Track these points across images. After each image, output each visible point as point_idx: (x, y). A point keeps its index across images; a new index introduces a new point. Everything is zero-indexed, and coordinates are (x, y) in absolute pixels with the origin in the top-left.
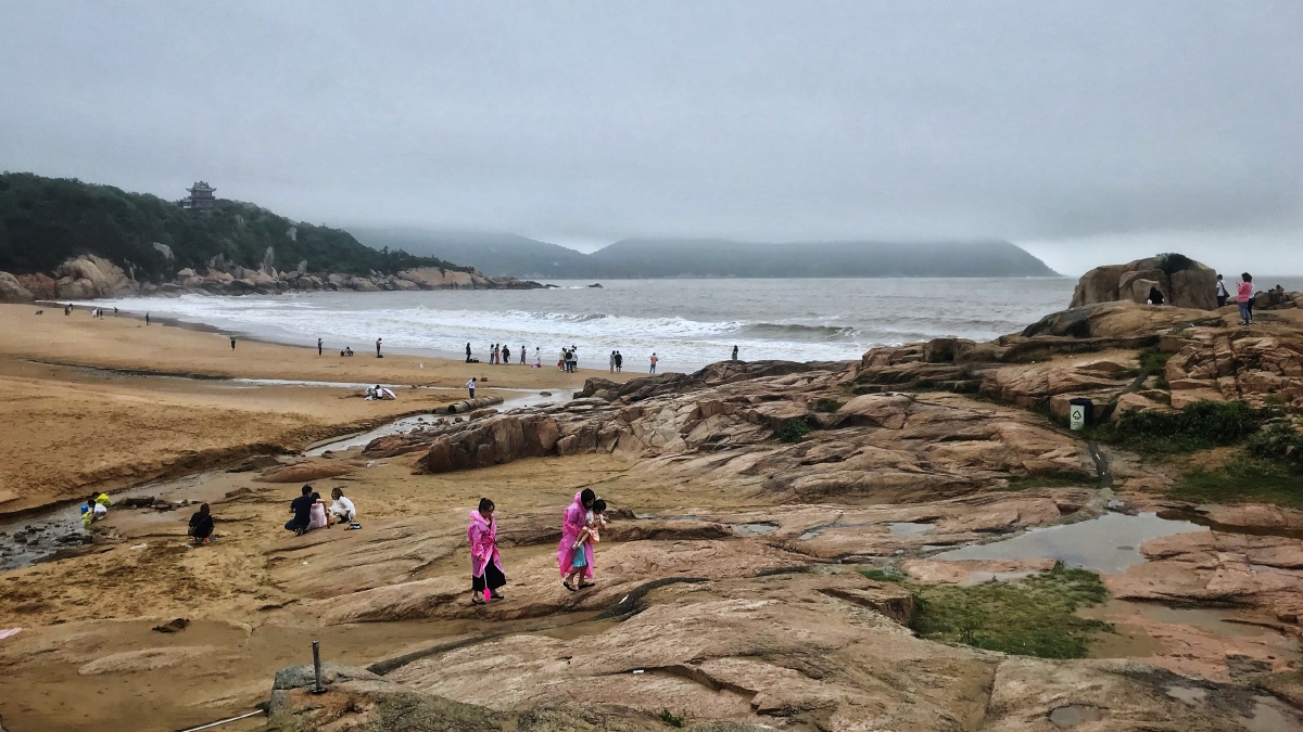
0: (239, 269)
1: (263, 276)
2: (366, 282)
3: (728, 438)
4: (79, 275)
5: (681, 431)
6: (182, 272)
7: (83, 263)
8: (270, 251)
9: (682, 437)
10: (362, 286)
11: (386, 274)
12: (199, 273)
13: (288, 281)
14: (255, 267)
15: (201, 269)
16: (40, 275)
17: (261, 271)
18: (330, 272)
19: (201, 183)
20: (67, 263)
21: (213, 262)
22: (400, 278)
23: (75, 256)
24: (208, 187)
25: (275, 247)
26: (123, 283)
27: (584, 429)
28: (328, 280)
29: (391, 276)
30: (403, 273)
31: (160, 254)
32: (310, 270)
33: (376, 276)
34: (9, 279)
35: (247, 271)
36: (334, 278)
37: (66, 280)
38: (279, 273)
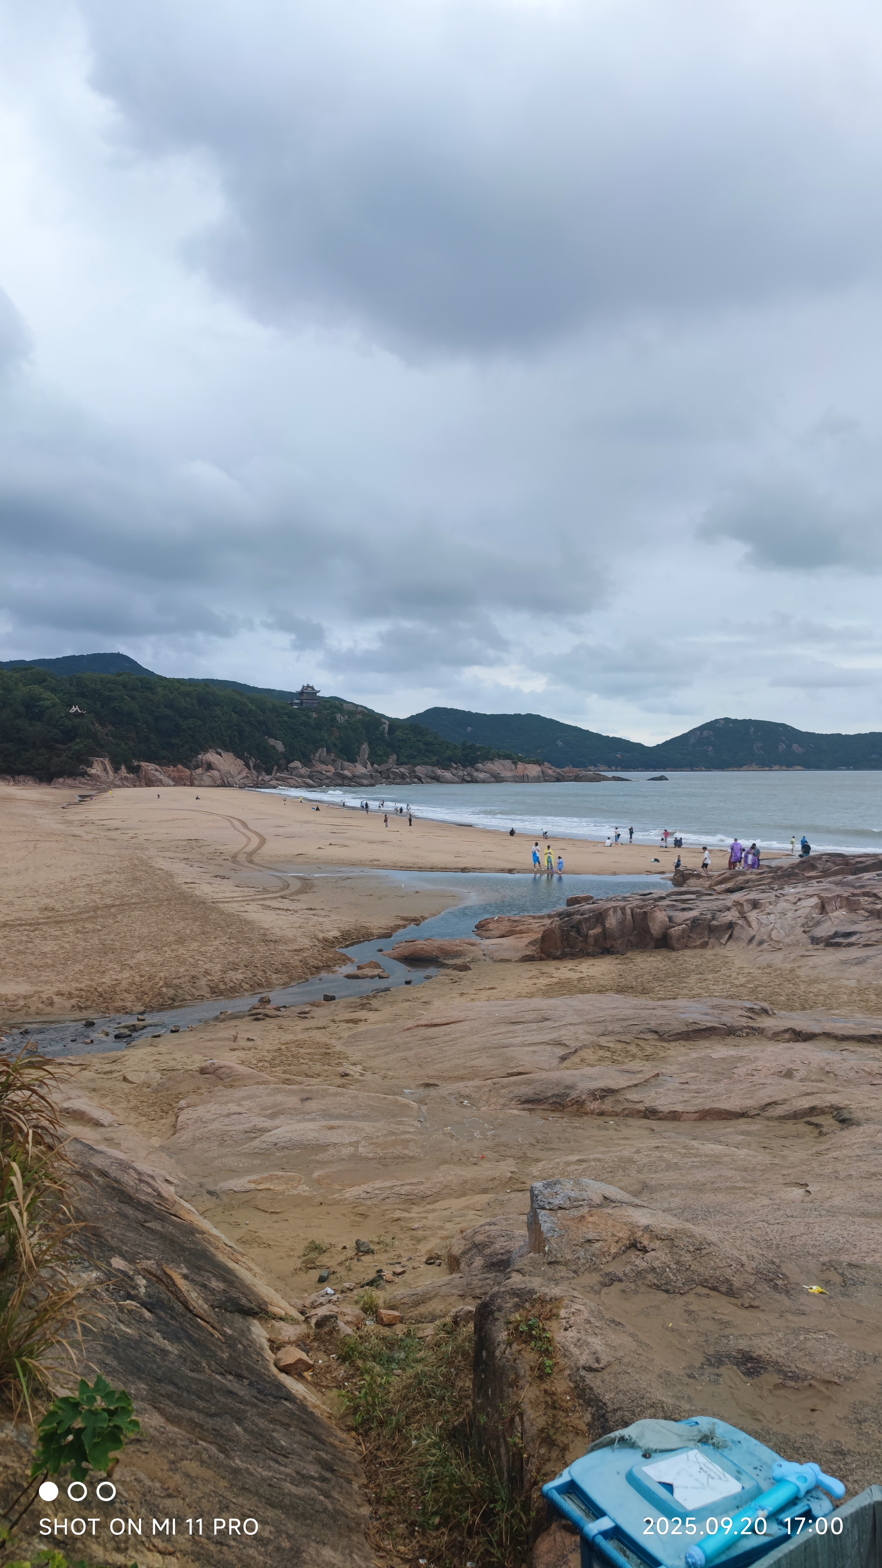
0: (339, 762)
1: (360, 769)
2: (447, 775)
3: (858, 936)
4: (210, 767)
5: (803, 925)
6: (292, 765)
7: (211, 757)
8: (365, 746)
9: (804, 932)
10: (444, 777)
11: (465, 767)
12: (305, 765)
13: (380, 773)
14: (353, 761)
15: (307, 761)
16: (180, 766)
17: (357, 764)
18: (415, 765)
19: (308, 686)
20: (200, 756)
21: (317, 755)
22: (477, 770)
23: (206, 751)
24: (313, 689)
25: (370, 744)
26: (244, 774)
27: (695, 920)
28: (414, 772)
29: (469, 769)
30: (480, 765)
31: (274, 747)
32: (400, 763)
33: (456, 769)
34: (156, 770)
35: (346, 764)
36: (420, 770)
37: (199, 771)
38: (372, 765)
